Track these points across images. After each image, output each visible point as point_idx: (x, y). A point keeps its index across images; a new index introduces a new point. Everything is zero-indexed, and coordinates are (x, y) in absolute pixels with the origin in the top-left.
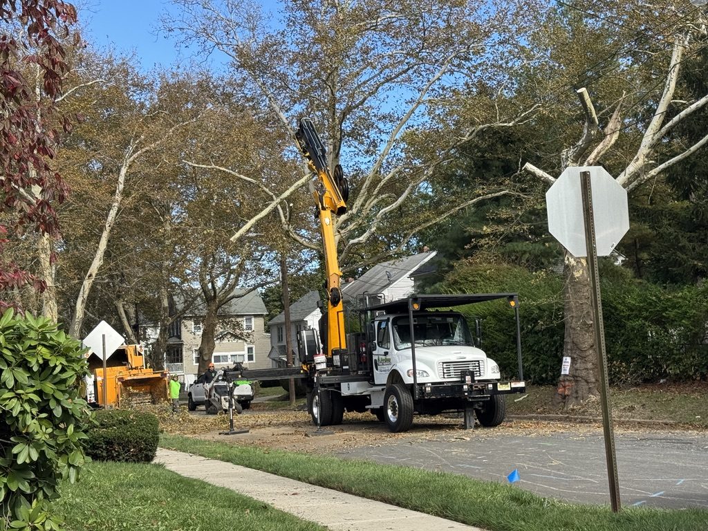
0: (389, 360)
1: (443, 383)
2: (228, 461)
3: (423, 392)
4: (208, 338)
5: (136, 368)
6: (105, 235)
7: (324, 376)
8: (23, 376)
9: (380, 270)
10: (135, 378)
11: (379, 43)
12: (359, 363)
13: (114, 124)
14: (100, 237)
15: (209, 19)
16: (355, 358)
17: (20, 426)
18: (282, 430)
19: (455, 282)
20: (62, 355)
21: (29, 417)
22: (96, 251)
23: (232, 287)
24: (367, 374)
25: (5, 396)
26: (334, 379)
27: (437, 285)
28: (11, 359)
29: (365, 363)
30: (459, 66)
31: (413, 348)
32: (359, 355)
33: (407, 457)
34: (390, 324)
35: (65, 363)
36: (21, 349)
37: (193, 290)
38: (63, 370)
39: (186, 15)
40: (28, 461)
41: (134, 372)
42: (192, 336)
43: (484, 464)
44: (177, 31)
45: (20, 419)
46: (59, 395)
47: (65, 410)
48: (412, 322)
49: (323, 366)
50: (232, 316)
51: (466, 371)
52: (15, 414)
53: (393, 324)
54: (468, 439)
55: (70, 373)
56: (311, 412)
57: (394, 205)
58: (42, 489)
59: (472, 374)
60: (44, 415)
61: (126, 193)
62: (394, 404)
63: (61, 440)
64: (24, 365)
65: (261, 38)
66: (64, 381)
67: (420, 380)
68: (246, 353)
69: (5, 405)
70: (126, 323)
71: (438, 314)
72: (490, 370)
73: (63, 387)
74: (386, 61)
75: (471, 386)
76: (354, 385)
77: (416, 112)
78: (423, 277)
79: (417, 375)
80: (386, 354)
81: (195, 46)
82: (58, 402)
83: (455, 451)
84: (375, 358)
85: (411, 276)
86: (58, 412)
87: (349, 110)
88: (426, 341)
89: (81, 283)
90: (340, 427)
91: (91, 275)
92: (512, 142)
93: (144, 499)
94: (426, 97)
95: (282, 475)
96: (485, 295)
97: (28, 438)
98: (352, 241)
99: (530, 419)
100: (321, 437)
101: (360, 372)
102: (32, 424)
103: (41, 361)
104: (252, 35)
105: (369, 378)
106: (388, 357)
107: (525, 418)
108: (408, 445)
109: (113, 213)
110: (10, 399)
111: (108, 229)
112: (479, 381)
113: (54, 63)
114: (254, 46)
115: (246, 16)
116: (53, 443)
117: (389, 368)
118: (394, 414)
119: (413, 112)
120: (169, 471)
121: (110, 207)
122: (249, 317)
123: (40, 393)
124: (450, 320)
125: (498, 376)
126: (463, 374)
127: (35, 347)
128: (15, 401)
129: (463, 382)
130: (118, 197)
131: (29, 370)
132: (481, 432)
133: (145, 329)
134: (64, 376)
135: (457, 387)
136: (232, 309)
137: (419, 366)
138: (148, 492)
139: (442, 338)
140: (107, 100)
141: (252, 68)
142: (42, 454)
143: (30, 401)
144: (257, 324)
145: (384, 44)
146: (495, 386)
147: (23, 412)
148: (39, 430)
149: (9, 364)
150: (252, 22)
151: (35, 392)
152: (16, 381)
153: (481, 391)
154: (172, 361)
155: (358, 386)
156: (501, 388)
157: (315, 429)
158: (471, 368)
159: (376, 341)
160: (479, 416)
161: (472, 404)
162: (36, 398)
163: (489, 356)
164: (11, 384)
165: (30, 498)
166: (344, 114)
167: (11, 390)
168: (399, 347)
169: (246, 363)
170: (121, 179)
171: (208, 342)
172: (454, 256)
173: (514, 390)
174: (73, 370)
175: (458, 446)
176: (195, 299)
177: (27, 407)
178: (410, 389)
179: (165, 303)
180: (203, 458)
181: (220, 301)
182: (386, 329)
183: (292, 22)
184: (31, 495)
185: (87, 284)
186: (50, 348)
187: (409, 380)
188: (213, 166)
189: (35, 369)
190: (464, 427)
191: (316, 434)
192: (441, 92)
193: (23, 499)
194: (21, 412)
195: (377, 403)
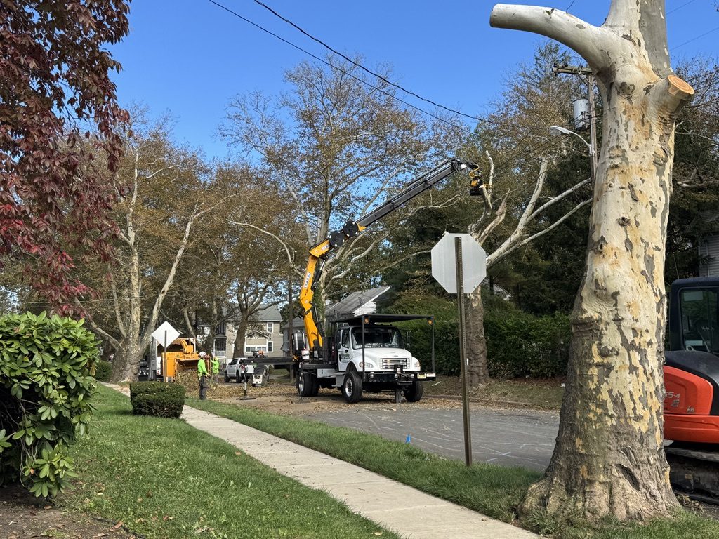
0: (348, 355)
1: (382, 372)
2: (231, 419)
3: (368, 377)
4: (241, 335)
5: (189, 353)
6: (175, 266)
7: (307, 364)
8: (48, 359)
9: (355, 296)
10: (188, 359)
11: (358, 151)
12: (330, 356)
13: (185, 194)
14: (172, 266)
15: (250, 130)
16: (327, 353)
17: (44, 394)
18: (279, 398)
19: (400, 306)
20: (78, 346)
21: (50, 387)
22: (168, 276)
23: (258, 303)
24: (334, 364)
25: (34, 372)
26: (313, 366)
27: (389, 308)
28: (41, 347)
29: (333, 357)
30: (409, 168)
31: (363, 348)
32: (330, 351)
33: (351, 420)
34: (350, 332)
35: (80, 351)
36: (49, 340)
37: (234, 304)
38: (78, 356)
39: (235, 126)
40: (49, 418)
41: (188, 355)
42: (232, 333)
43: (401, 428)
44: (229, 137)
45: (45, 389)
46: (74, 374)
47: (78, 384)
48: (364, 331)
49: (307, 357)
50: (259, 322)
51: (398, 364)
52: (40, 385)
53: (353, 331)
54: (395, 410)
55: (82, 358)
56: (298, 387)
57: (363, 255)
58: (62, 437)
59: (401, 367)
60: (62, 387)
61: (190, 239)
62: (350, 384)
63: (74, 405)
64: (50, 351)
65: (282, 144)
66: (78, 364)
67: (367, 370)
68: (267, 346)
69: (34, 379)
70: (189, 323)
71: (382, 327)
72: (413, 365)
73: (77, 368)
74: (361, 163)
75: (400, 375)
76: (325, 370)
77: (380, 195)
78: (381, 302)
79: (365, 366)
80: (347, 351)
81: (240, 147)
82: (73, 378)
83: (384, 418)
84: (339, 353)
85: (374, 301)
86: (72, 385)
87: (337, 192)
88: (374, 344)
89: (157, 296)
90: (316, 398)
91: (164, 291)
92: (441, 218)
93: (158, 444)
94: (387, 186)
95: (262, 430)
96: (418, 315)
97: (50, 402)
98: (334, 277)
99: (440, 397)
100: (301, 404)
101: (330, 363)
102: (53, 393)
103: (62, 349)
104: (277, 141)
105: (335, 367)
106: (348, 353)
107: (437, 397)
108: (355, 412)
109: (180, 252)
110: (38, 374)
111: (177, 261)
112: (406, 372)
113: (114, 149)
114: (277, 148)
115: (274, 129)
116: (68, 406)
117: (348, 360)
118: (349, 391)
119: (377, 195)
120: (188, 424)
121: (178, 248)
122: (270, 323)
123: (60, 371)
124: (390, 331)
125: (418, 369)
126: (396, 367)
127: (59, 339)
128: (41, 376)
129: (395, 372)
130: (185, 242)
131: (54, 355)
132: (405, 406)
133: (203, 328)
134: (78, 360)
135: (390, 376)
136: (259, 317)
137: (367, 360)
138: (163, 439)
139: (384, 343)
140: (181, 180)
141: (276, 162)
142: (60, 414)
143: (53, 377)
144: (275, 328)
145: (362, 151)
146: (416, 375)
147: (47, 384)
148: (58, 397)
149: (40, 350)
150: (278, 133)
151: (57, 371)
152: (43, 362)
153: (406, 378)
154: (218, 349)
155: (328, 371)
156: (420, 377)
157: (297, 399)
158: (401, 363)
159: (341, 343)
160: (406, 394)
161: (400, 387)
162: (57, 375)
163: (413, 356)
164: (39, 364)
165: (52, 444)
166: (333, 196)
167: (39, 368)
168: (355, 347)
169: (266, 352)
170: (188, 230)
171: (241, 338)
172: (400, 289)
173: (428, 379)
174: (86, 356)
175: (387, 414)
176: (235, 310)
177: (50, 381)
178: (361, 374)
179: (215, 312)
180: (216, 416)
181: (250, 312)
182: (348, 335)
183: (302, 134)
184: (53, 442)
185: (161, 297)
186: (71, 340)
187: (360, 369)
188: (246, 224)
189: (58, 354)
190: (394, 401)
191: (298, 402)
192: (396, 184)
193: (48, 445)
194: (45, 384)
195: (339, 383)
